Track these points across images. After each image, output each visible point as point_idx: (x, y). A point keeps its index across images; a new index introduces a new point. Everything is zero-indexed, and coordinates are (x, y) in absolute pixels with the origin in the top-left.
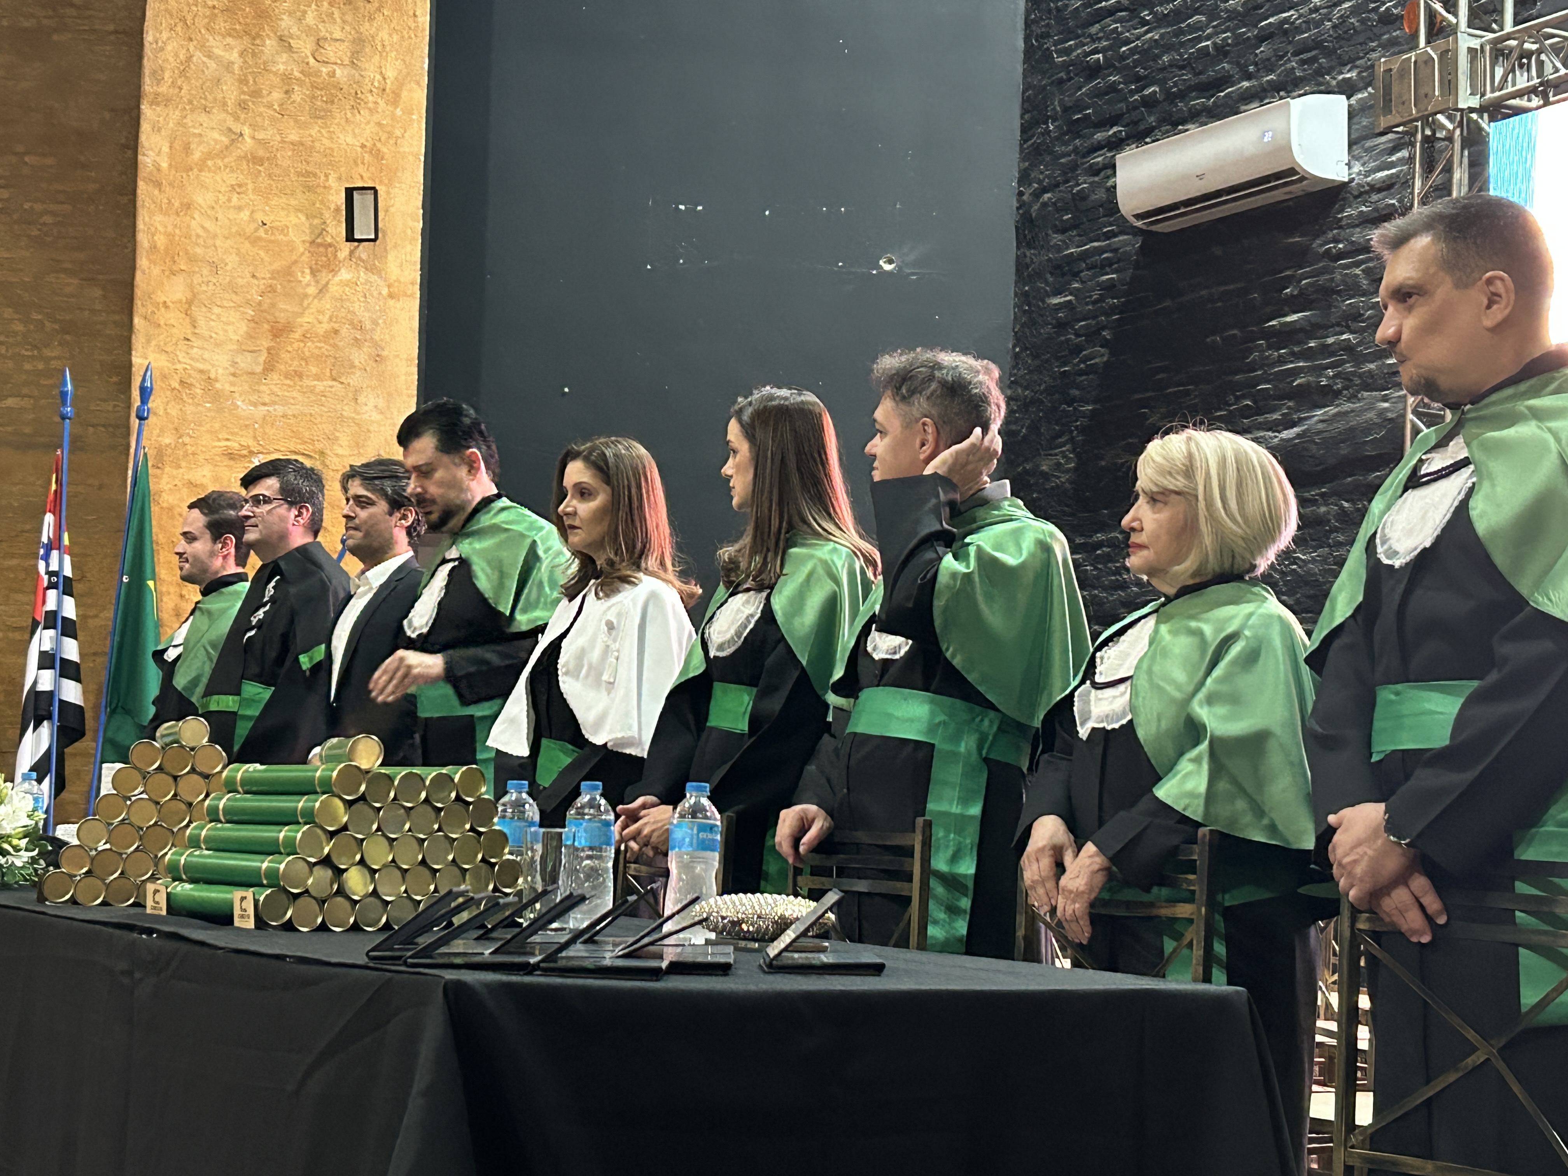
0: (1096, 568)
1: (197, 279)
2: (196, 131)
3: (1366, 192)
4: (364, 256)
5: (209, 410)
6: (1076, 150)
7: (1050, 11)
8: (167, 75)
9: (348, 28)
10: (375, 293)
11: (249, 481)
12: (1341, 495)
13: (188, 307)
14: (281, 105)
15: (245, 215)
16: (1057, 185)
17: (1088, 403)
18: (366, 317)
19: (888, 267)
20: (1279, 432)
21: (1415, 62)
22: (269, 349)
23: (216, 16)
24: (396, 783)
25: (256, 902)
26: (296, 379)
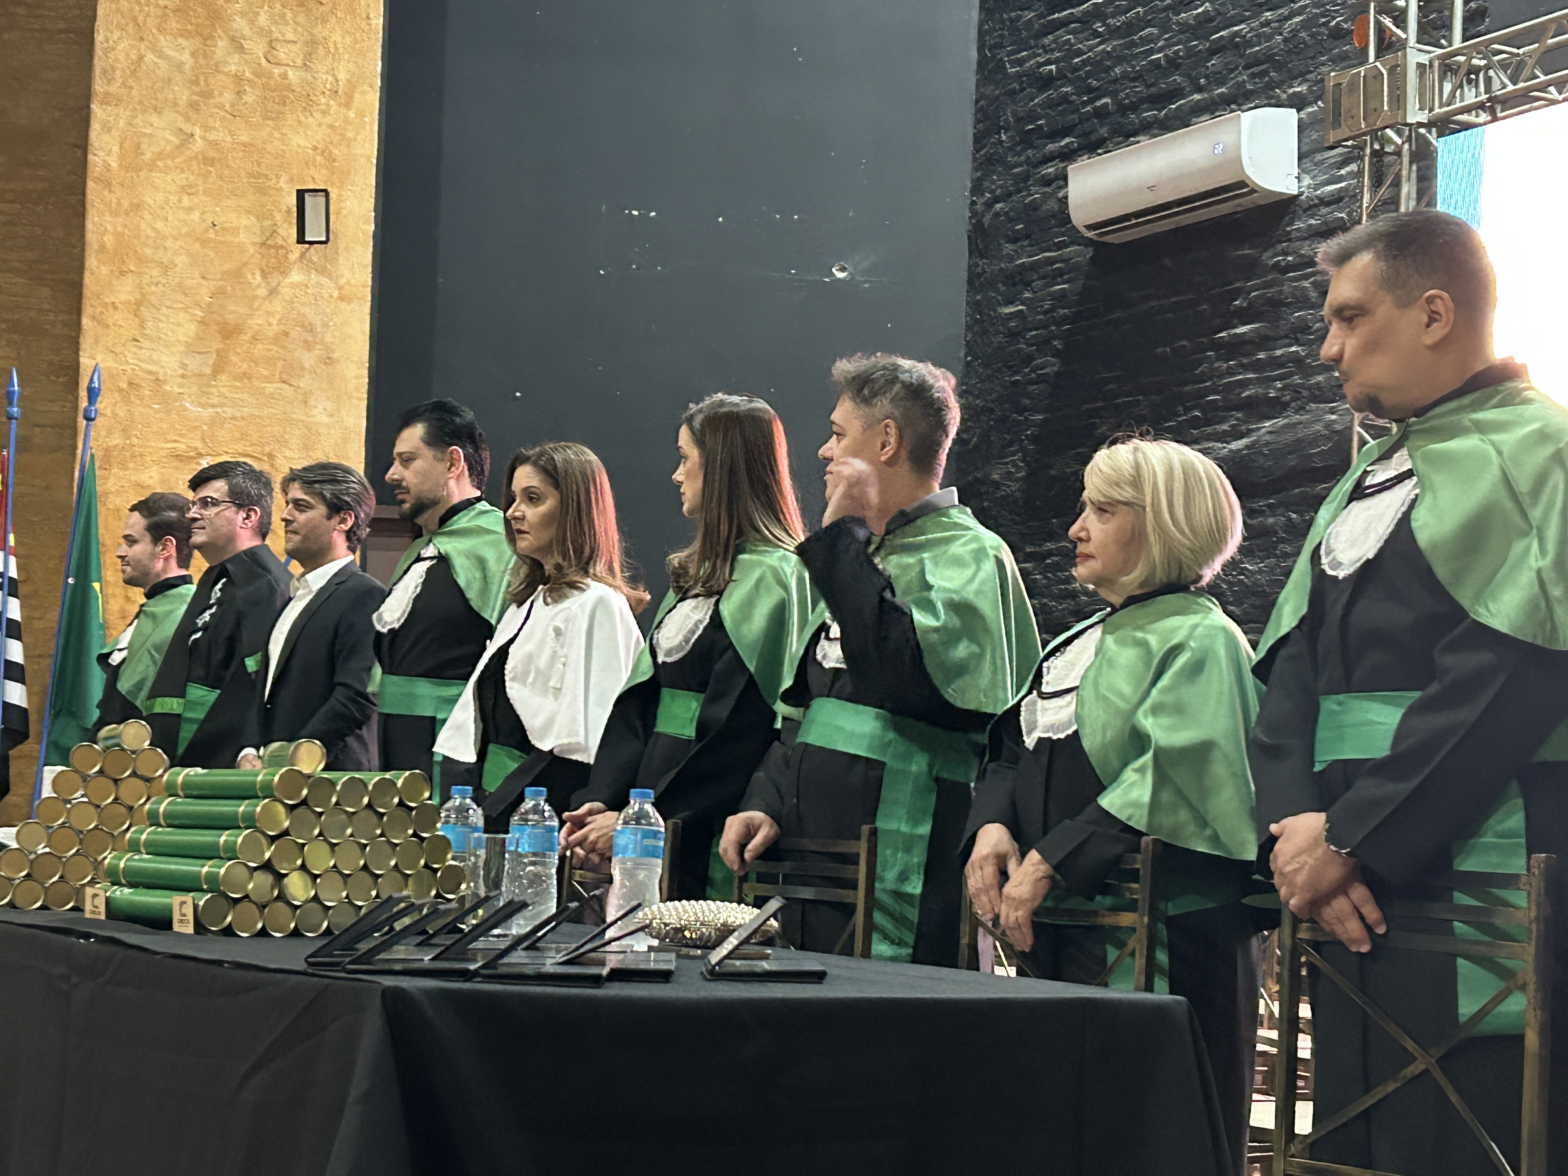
0: (1046, 577)
1: (146, 279)
2: (148, 131)
3: (1316, 206)
4: (315, 259)
5: (157, 411)
6: (1028, 161)
7: (1002, 21)
8: (118, 73)
9: (300, 29)
10: (326, 296)
11: (197, 483)
12: (1288, 506)
13: (137, 307)
14: (232, 106)
15: (196, 216)
16: (1010, 195)
17: (1038, 412)
18: (317, 321)
19: (841, 275)
20: (1228, 443)
21: (1365, 77)
22: (218, 351)
23: (168, 15)
24: (338, 788)
25: (196, 907)
26: (246, 381)
